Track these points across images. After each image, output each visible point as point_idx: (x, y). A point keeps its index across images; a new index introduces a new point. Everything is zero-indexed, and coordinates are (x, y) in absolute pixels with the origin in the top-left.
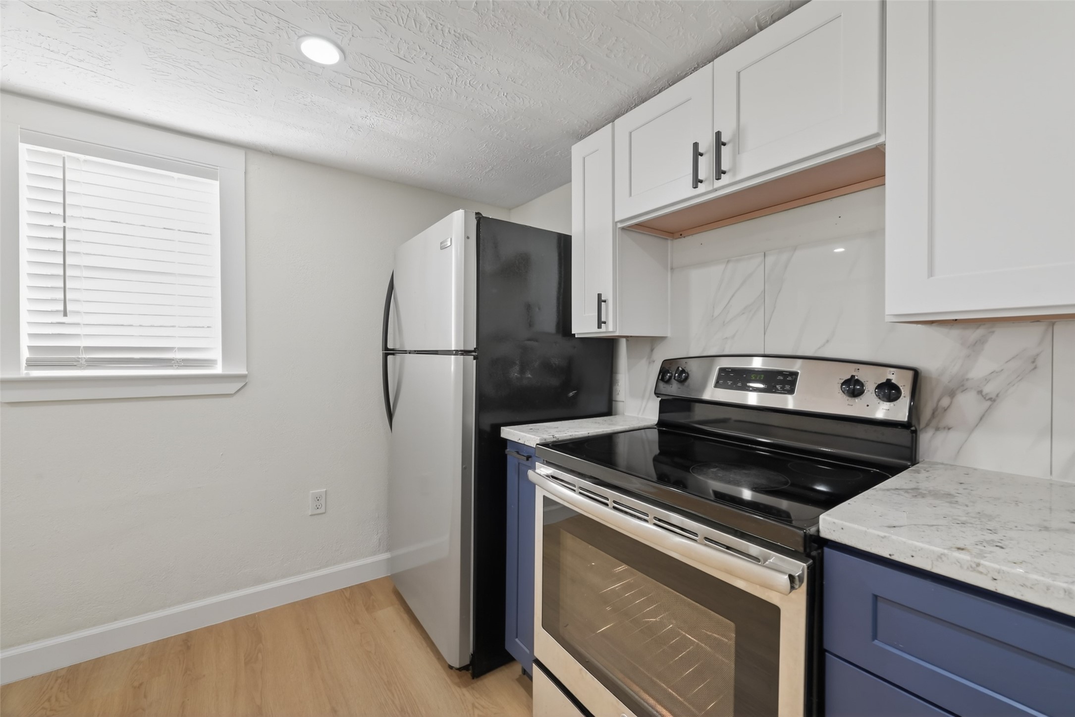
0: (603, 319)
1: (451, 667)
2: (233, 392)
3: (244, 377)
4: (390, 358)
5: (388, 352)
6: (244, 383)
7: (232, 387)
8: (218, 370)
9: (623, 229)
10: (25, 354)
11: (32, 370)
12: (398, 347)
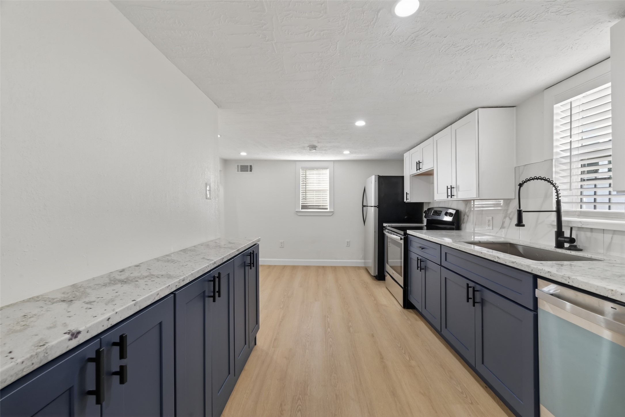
0: (408, 198)
1: (372, 276)
2: (331, 215)
3: (333, 212)
4: (364, 208)
5: (363, 206)
7: (331, 214)
8: (329, 210)
9: (413, 176)
10: (301, 207)
12: (366, 205)
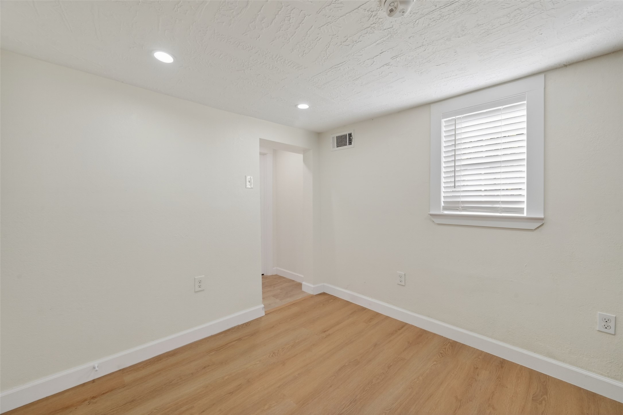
2: (535, 228)
3: (542, 219)
6: (542, 224)
8: (525, 215)
10: (443, 204)
11: (445, 211)
